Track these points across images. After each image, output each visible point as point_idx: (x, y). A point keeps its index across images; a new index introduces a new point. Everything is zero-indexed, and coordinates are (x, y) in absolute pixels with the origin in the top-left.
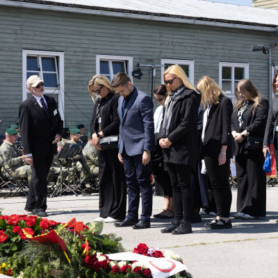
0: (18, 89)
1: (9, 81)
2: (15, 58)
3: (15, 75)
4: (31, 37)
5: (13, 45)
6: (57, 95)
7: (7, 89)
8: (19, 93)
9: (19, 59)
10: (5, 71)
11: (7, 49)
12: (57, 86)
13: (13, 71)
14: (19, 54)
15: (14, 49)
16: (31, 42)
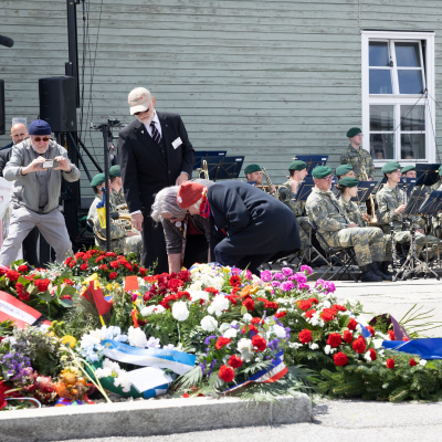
0: (354, 98)
1: (339, 85)
2: (348, 46)
3: (348, 75)
4: (377, 9)
5: (344, 23)
6: (423, 107)
7: (336, 98)
8: (356, 105)
9: (355, 46)
10: (332, 68)
11: (335, 31)
12: (422, 92)
13: (345, 68)
14: (355, 38)
15: (347, 31)
16: (376, 16)
